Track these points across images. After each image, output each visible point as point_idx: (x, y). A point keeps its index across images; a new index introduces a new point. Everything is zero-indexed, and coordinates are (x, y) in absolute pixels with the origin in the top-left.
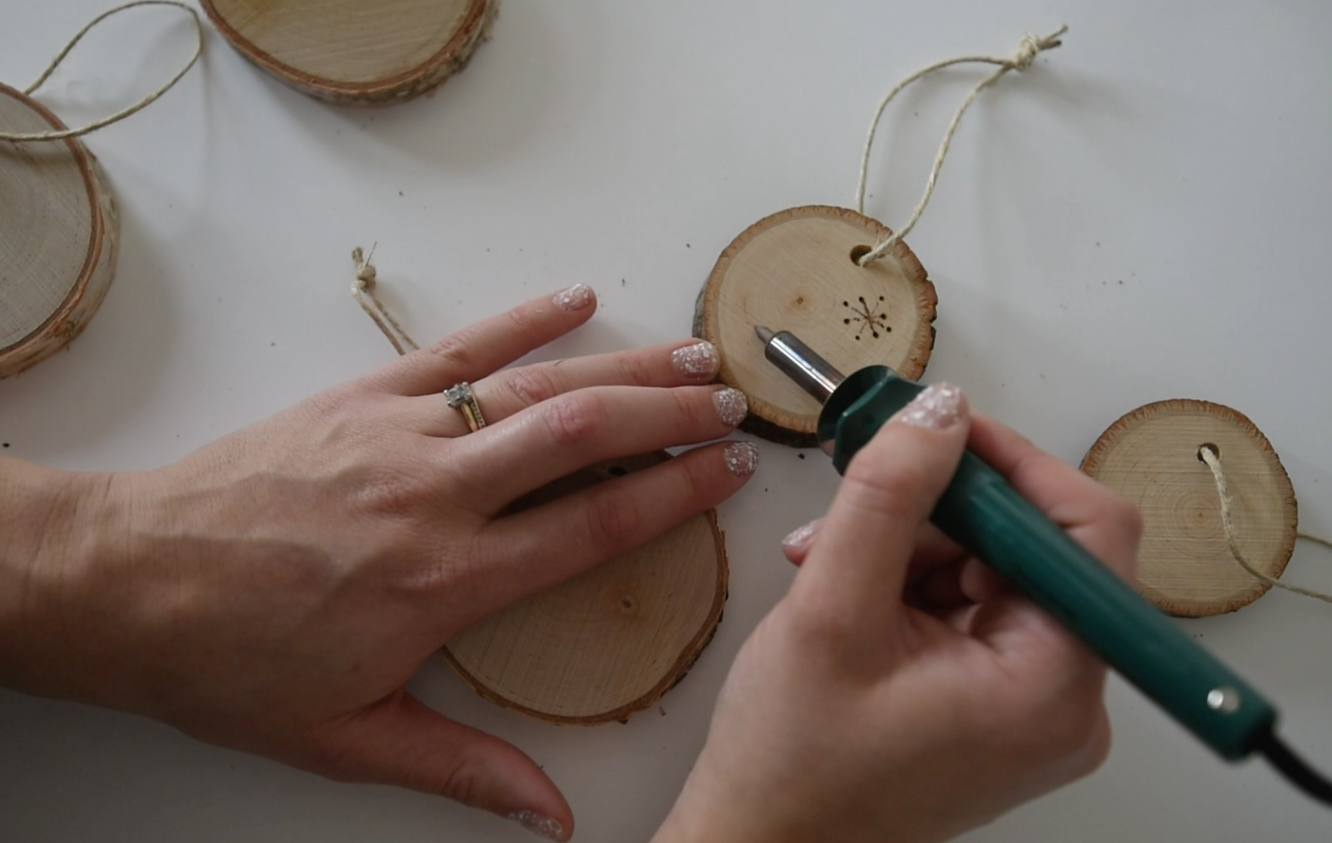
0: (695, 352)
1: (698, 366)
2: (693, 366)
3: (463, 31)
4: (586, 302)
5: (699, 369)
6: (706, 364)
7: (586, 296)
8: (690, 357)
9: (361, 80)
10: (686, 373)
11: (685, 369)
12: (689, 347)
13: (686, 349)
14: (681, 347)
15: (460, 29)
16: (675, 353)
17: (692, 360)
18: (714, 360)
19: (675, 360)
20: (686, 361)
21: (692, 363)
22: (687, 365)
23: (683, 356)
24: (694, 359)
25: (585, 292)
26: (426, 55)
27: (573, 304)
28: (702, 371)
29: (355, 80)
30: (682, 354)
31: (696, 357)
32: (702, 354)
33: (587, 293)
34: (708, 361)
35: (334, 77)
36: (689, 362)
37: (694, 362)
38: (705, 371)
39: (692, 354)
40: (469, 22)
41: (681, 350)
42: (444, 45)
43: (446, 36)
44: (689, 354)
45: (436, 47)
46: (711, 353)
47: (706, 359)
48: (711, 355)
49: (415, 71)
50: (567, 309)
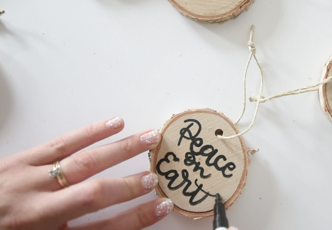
0: (150, 135)
1: (151, 140)
2: (149, 140)
3: (239, 7)
4: (120, 126)
5: (152, 141)
6: (154, 139)
7: (120, 124)
8: (147, 137)
9: (198, 14)
10: (147, 144)
11: (146, 142)
12: (148, 133)
13: (146, 134)
14: (144, 134)
15: (239, 6)
16: (142, 137)
17: (148, 138)
18: (158, 137)
19: (142, 140)
20: (146, 139)
21: (148, 140)
22: (146, 141)
23: (145, 137)
24: (149, 138)
25: (119, 122)
26: (223, 12)
27: (114, 127)
28: (153, 142)
29: (195, 13)
30: (144, 137)
31: (150, 137)
32: (152, 135)
33: (120, 122)
34: (155, 138)
35: (188, 10)
36: (147, 139)
37: (149, 139)
38: (155, 142)
39: (148, 136)
40: (243, 4)
41: (144, 135)
42: (231, 10)
43: (233, 7)
44: (147, 136)
45: (228, 10)
46: (156, 134)
47: (154, 137)
48: (156, 135)
49: (217, 16)
50: (111, 129)
